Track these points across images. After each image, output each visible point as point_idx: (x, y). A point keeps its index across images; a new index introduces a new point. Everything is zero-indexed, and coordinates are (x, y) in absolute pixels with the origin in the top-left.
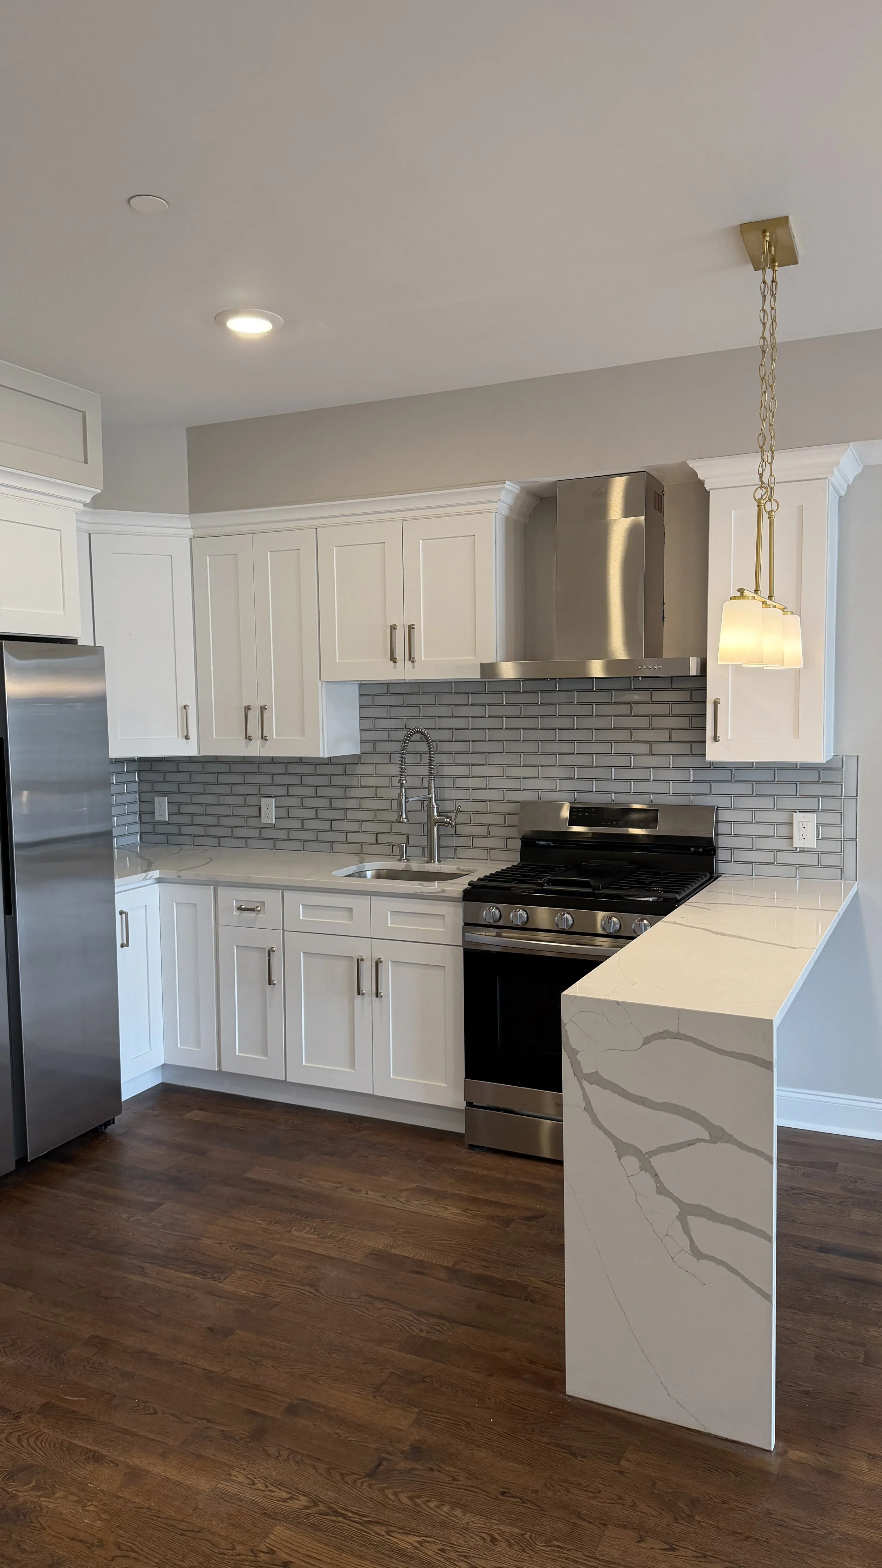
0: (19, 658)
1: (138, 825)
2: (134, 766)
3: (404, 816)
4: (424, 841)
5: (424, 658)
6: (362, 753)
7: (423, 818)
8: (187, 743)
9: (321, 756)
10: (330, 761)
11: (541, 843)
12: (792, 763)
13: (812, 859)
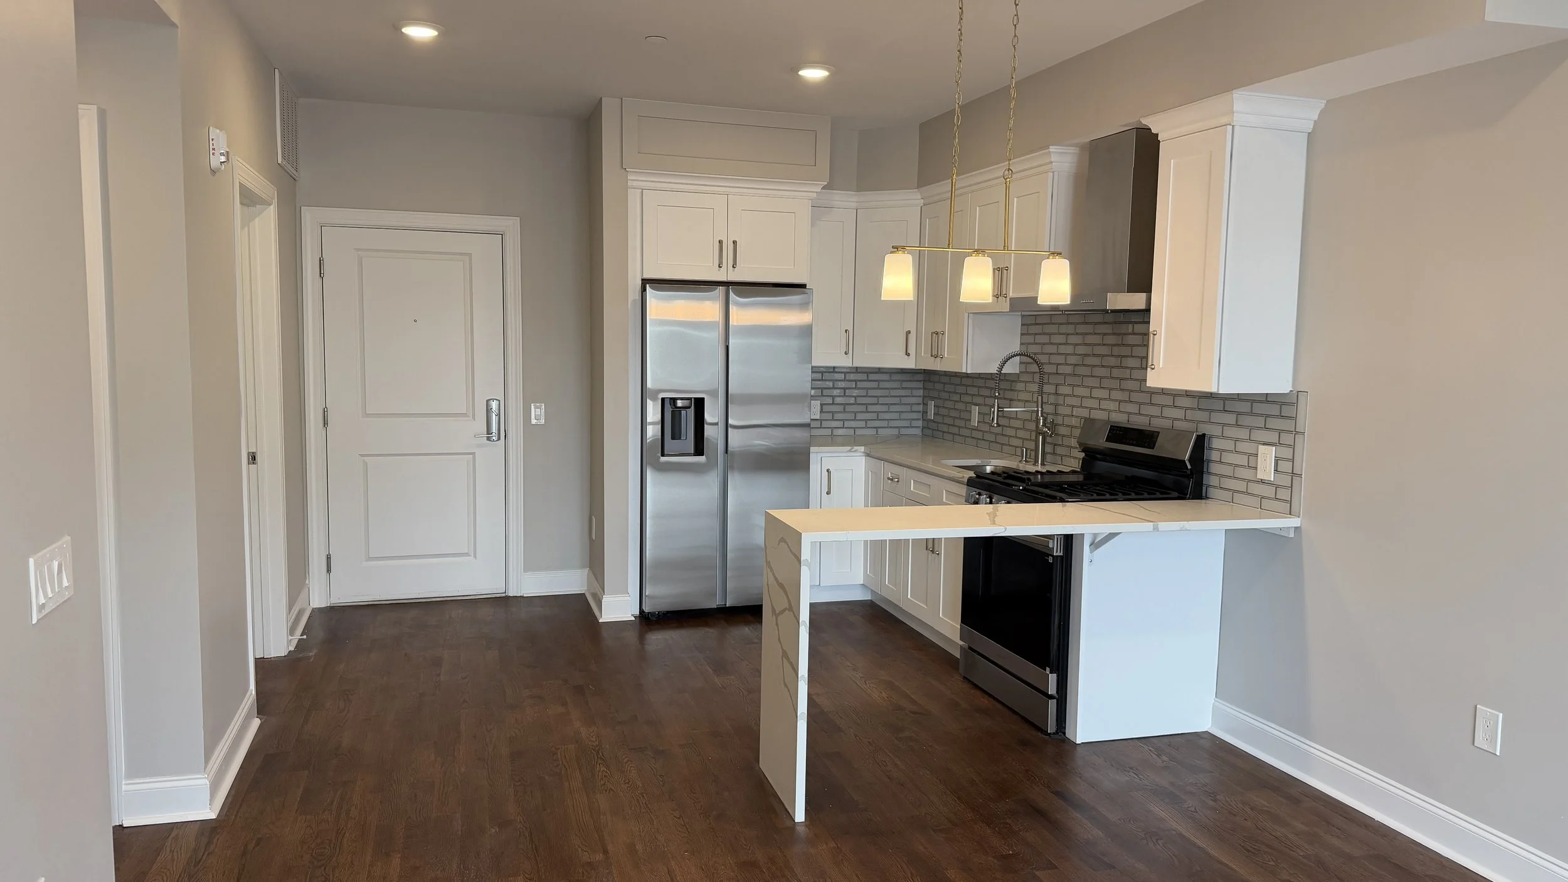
0: (740, 297)
1: (921, 422)
2: (921, 377)
3: (995, 422)
4: (1032, 445)
5: (1013, 293)
6: (1021, 372)
7: (1032, 426)
8: (908, 358)
9: (964, 371)
10: (967, 376)
11: (1098, 456)
12: (1208, 393)
13: (1269, 491)
